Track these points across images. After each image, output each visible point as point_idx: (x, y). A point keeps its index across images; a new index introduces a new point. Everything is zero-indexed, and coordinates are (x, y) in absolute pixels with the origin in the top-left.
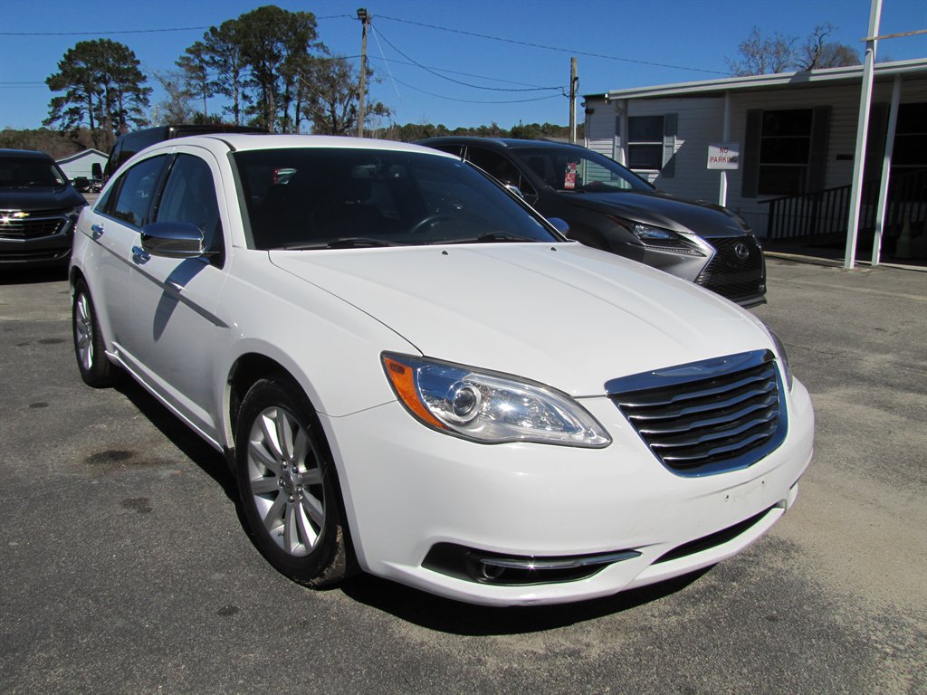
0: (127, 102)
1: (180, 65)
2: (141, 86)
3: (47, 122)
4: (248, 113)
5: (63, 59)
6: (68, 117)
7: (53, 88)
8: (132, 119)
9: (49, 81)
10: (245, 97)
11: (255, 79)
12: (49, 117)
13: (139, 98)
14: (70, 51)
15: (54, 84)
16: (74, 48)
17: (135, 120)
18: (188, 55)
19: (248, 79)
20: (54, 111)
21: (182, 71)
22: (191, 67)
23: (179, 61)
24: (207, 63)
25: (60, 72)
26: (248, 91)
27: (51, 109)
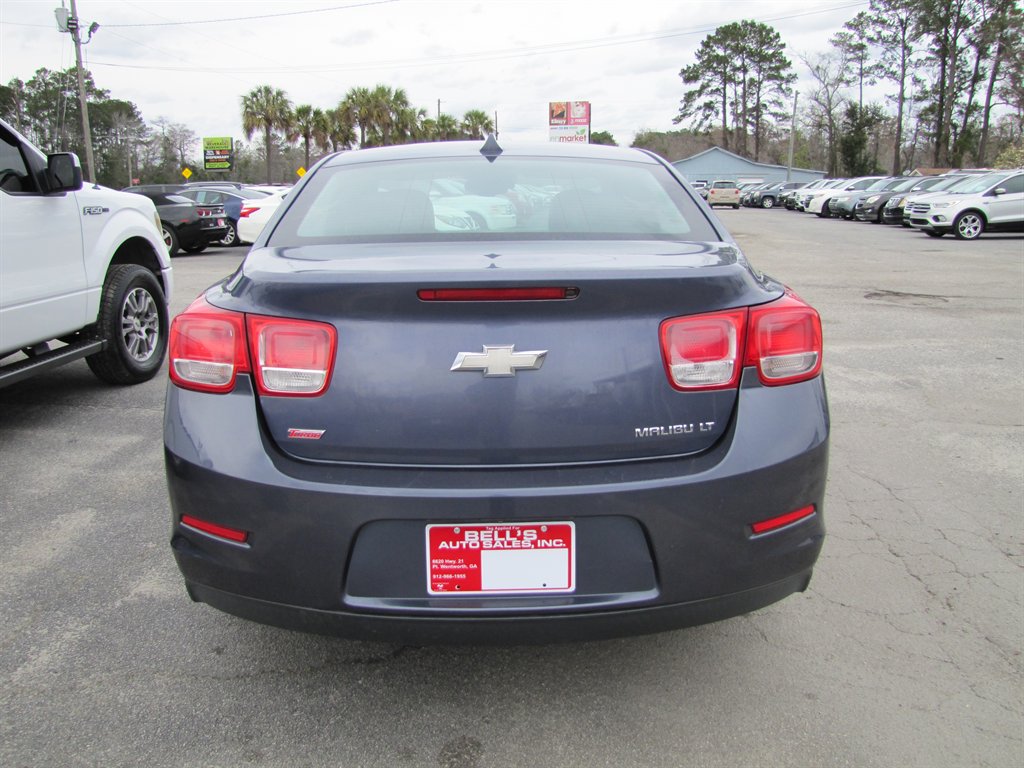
0: (768, 92)
1: (836, 44)
2: (784, 73)
3: (678, 120)
4: (919, 99)
5: (700, 48)
6: (701, 112)
7: (687, 80)
8: (771, 114)
9: (683, 72)
10: (916, 81)
11: (932, 56)
12: (680, 114)
13: (781, 89)
14: (709, 37)
15: (690, 76)
16: (713, 34)
17: (775, 115)
18: (846, 30)
19: (923, 56)
20: (685, 107)
21: (838, 51)
22: (850, 46)
23: (836, 39)
24: (871, 40)
25: (698, 62)
26: (921, 73)
27: (682, 106)
